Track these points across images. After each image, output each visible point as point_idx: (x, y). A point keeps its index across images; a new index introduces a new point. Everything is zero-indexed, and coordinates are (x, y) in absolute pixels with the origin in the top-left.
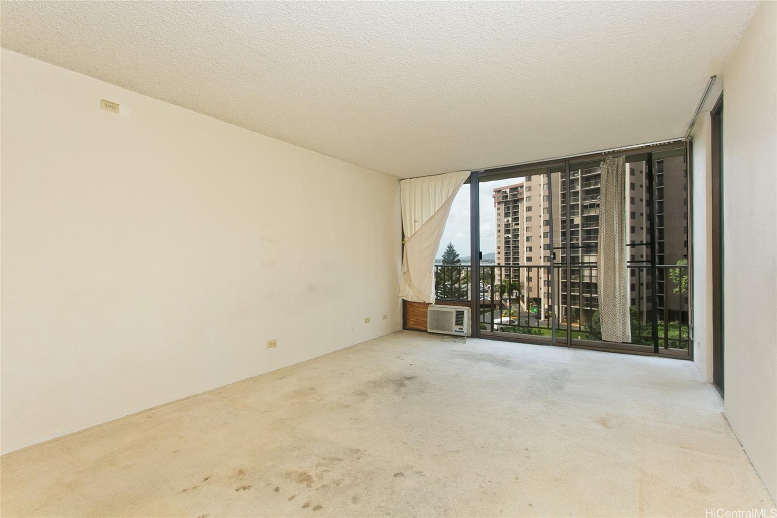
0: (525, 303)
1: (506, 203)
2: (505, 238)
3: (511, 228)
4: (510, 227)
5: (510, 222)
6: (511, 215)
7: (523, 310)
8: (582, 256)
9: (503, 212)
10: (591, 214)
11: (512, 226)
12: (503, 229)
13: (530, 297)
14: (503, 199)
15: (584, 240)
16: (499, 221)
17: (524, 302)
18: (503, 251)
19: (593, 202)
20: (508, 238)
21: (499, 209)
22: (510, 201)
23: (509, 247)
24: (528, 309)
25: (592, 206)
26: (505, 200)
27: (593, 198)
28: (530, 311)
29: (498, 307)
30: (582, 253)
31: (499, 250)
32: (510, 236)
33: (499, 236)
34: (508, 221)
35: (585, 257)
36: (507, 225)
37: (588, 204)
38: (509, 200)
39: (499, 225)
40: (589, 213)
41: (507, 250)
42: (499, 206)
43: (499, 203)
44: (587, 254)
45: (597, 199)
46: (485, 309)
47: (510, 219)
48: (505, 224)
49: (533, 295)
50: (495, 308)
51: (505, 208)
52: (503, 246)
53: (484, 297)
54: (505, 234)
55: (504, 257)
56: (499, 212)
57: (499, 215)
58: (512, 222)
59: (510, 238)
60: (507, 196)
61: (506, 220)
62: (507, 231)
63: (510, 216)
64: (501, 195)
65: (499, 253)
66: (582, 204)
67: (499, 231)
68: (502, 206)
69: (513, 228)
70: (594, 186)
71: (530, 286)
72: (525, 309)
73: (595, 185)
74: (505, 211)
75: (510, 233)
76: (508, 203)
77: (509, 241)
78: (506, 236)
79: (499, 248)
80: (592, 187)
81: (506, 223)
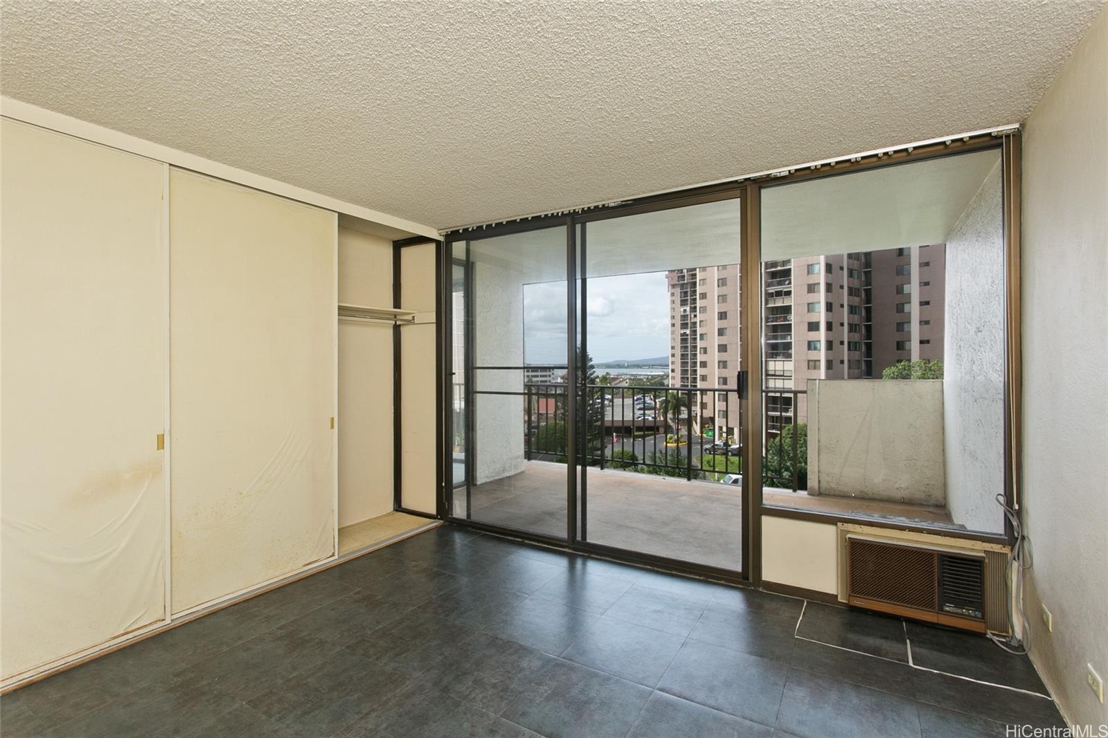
0: (699, 425)
1: (682, 286)
2: (682, 335)
3: (689, 321)
4: (687, 320)
5: (688, 313)
6: (689, 302)
7: (696, 433)
8: (766, 361)
9: (678, 300)
10: (777, 305)
11: (691, 318)
12: (678, 322)
13: (704, 416)
14: (679, 281)
15: (769, 339)
16: (674, 311)
17: (696, 423)
18: (678, 352)
19: (779, 288)
20: (685, 334)
21: (673, 294)
22: (687, 284)
23: (687, 347)
24: (702, 432)
25: (779, 294)
26: (681, 282)
27: (780, 283)
28: (705, 435)
29: (662, 430)
30: (766, 357)
31: (674, 351)
32: (688, 332)
33: (673, 333)
34: (685, 311)
35: (770, 362)
36: (684, 317)
37: (773, 291)
38: (686, 282)
39: (673, 317)
40: (775, 303)
41: (684, 351)
42: (674, 291)
43: (673, 286)
44: (773, 358)
45: (785, 285)
46: (646, 433)
47: (688, 309)
48: (682, 316)
49: (708, 413)
50: (658, 431)
51: (681, 293)
52: (678, 345)
53: (644, 417)
54: (681, 328)
55: (680, 361)
56: (674, 298)
57: (674, 303)
58: (691, 312)
59: (688, 335)
60: (684, 276)
61: (682, 309)
62: (684, 326)
63: (687, 304)
64: (675, 275)
65: (673, 355)
66: (766, 291)
67: (673, 325)
68: (678, 291)
69: (692, 321)
70: (781, 266)
71: (704, 401)
72: (698, 433)
73: (783, 266)
74: (681, 297)
75: (687, 328)
76: (685, 286)
77: (686, 339)
78: (682, 332)
79: (673, 348)
80: (779, 268)
81: (682, 314)
